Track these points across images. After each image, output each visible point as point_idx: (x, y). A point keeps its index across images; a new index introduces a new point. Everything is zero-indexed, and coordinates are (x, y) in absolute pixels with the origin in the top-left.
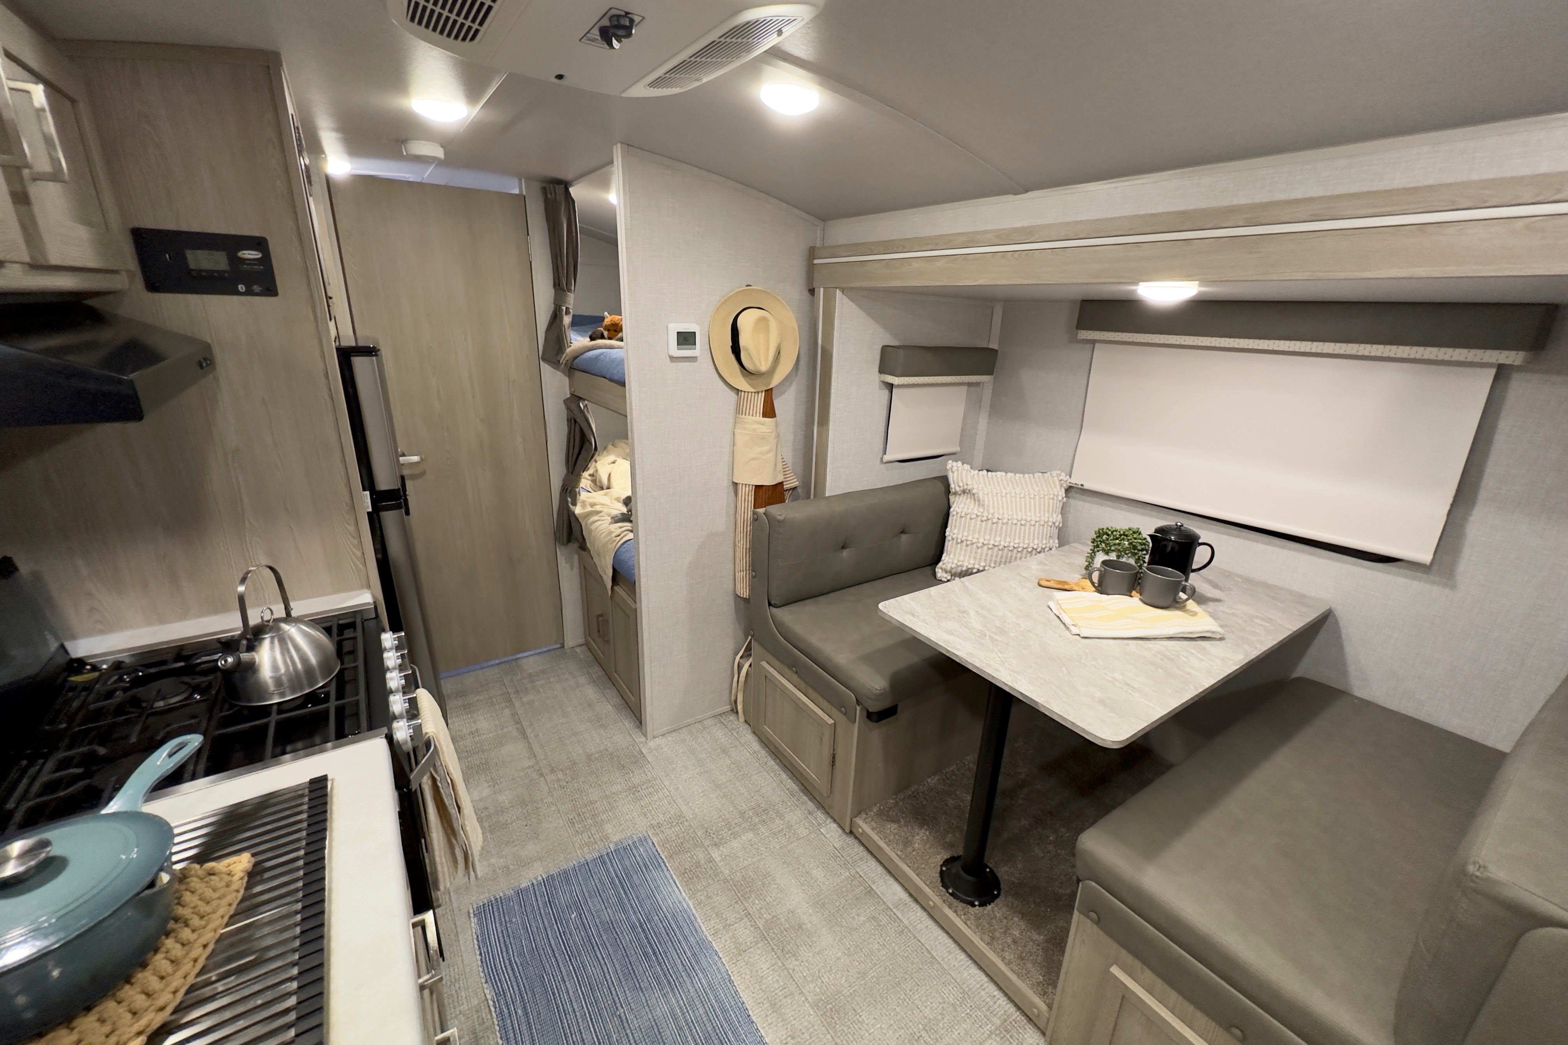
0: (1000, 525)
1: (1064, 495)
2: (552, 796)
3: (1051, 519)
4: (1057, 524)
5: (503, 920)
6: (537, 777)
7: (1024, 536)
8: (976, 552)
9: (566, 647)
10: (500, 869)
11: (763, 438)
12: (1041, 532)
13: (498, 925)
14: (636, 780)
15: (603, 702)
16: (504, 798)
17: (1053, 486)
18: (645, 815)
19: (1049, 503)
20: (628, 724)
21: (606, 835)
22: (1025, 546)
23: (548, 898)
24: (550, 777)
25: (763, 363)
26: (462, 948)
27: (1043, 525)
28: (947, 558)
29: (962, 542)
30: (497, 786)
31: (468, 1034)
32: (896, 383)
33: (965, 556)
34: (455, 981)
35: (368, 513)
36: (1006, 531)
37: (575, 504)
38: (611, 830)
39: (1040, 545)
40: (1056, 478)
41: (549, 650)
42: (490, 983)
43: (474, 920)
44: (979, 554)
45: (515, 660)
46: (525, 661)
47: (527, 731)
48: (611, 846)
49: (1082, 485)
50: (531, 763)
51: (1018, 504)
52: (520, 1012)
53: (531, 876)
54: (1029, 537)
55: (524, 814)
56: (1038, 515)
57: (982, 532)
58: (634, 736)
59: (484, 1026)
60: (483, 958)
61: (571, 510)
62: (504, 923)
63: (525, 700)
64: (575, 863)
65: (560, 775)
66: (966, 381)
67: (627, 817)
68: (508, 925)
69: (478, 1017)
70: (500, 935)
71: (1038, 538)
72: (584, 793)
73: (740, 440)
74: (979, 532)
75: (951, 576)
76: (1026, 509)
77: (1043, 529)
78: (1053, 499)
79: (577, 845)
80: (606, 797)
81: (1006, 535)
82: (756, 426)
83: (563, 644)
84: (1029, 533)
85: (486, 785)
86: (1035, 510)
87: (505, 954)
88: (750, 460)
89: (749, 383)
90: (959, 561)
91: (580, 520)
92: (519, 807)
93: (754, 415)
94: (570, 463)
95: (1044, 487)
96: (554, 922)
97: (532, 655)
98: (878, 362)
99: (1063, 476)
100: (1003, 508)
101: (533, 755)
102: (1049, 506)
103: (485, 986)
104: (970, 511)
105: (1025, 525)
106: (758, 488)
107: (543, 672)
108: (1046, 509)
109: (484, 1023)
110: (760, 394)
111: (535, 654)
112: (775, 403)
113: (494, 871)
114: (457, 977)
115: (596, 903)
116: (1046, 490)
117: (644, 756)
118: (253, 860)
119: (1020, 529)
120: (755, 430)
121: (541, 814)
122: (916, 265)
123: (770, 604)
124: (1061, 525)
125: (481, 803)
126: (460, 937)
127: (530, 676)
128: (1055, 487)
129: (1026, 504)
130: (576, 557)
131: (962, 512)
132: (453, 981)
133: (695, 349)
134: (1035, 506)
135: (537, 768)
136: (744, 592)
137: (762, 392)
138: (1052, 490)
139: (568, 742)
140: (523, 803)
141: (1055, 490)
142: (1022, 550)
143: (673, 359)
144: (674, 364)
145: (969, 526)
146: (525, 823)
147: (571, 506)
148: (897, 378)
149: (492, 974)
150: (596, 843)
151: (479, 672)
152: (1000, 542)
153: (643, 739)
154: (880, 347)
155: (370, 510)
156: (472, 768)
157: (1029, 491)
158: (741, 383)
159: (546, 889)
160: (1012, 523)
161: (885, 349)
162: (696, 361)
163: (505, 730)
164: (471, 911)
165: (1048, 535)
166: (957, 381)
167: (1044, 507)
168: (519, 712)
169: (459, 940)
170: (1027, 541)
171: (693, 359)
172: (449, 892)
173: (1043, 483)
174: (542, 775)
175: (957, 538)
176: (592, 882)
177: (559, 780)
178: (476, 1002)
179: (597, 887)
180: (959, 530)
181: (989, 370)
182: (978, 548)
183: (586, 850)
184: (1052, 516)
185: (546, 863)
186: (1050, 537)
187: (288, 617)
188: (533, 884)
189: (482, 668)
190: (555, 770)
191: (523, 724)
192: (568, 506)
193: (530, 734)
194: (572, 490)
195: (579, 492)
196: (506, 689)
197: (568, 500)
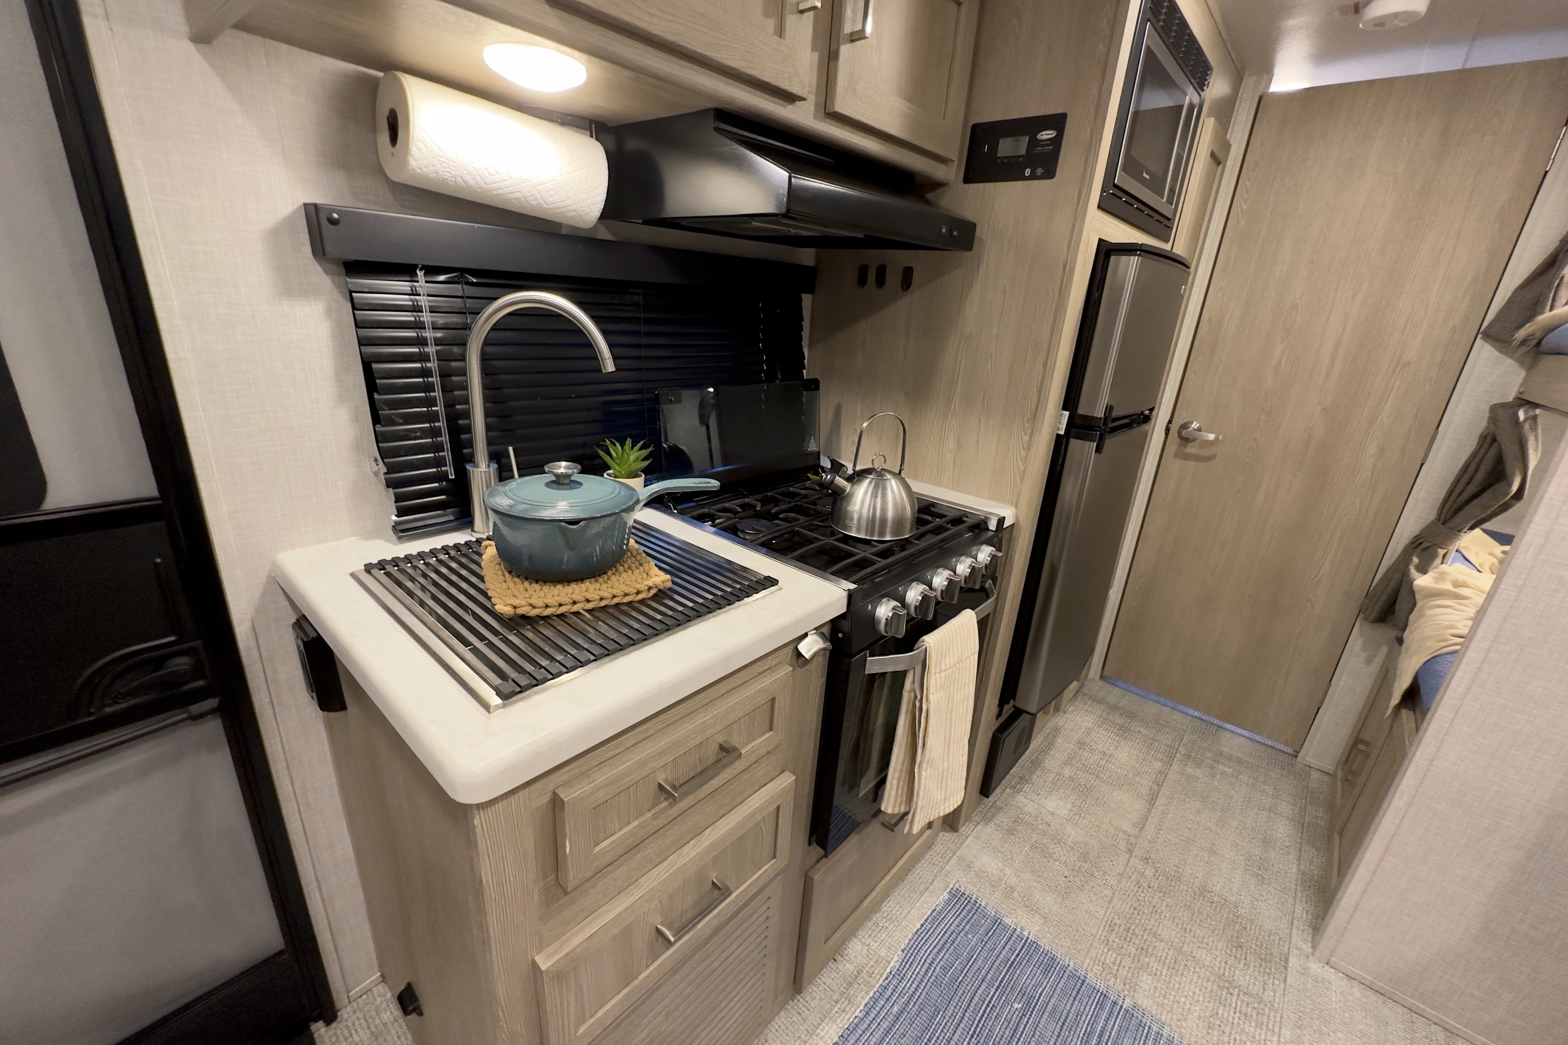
2: (1119, 881)
5: (963, 924)
6: (1123, 849)
9: (1299, 759)
10: (1005, 884)
13: (956, 923)
14: (1242, 978)
15: (1289, 853)
16: (1073, 833)
18: (1209, 1027)
20: (1301, 910)
21: (1136, 984)
23: (1015, 959)
24: (1136, 862)
26: (918, 904)
30: (1077, 817)
31: (855, 967)
34: (889, 920)
35: (1058, 436)
37: (1423, 569)
38: (1147, 987)
41: (1273, 747)
42: (904, 955)
43: (945, 895)
45: (1218, 726)
46: (1228, 735)
47: (1158, 799)
48: (1128, 1000)
50: (1132, 831)
52: (895, 1009)
53: (1023, 923)
55: (1075, 865)
58: (1295, 931)
59: (869, 979)
60: (921, 931)
61: (1408, 576)
62: (961, 927)
63: (1189, 770)
64: (1072, 965)
65: (1149, 872)
67: (1183, 999)
68: (962, 934)
69: (873, 966)
70: (949, 933)
72: (1158, 917)
79: (1093, 953)
80: (1180, 950)
83: (1298, 752)
85: (1069, 806)
87: (936, 950)
91: (1417, 597)
92: (1078, 855)
94: (1448, 506)
96: (997, 984)
97: (1245, 736)
101: (1141, 825)
103: (900, 952)
107: (1240, 761)
109: (871, 976)
111: (1251, 739)
113: (1000, 880)
114: (894, 918)
115: (1051, 1027)
117: (1286, 968)
118: (669, 584)
121: (1091, 884)
125: (1049, 817)
126: (926, 894)
127: (1221, 753)
130: (1384, 649)
132: (889, 917)
135: (1132, 839)
139: (1195, 852)
140: (1084, 857)
146: (1066, 874)
147: (1413, 570)
149: (911, 952)
150: (1116, 977)
151: (1167, 710)
153: (1307, 948)
155: (1062, 432)
156: (1073, 781)
159: (1021, 949)
163: (1138, 779)
164: (951, 886)
168: (1169, 776)
169: (922, 895)
172: (954, 854)
174: (1130, 852)
176: (1069, 1005)
177: (1142, 874)
178: (883, 954)
179: (1068, 1014)
183: (1097, 968)
185: (1047, 930)
187: (898, 475)
188: (1015, 930)
189: (1173, 708)
190: (1150, 861)
191: (1162, 790)
192: (1409, 570)
193: (1160, 805)
194: (1427, 548)
195: (1444, 556)
196: (1179, 745)
197: (1415, 560)
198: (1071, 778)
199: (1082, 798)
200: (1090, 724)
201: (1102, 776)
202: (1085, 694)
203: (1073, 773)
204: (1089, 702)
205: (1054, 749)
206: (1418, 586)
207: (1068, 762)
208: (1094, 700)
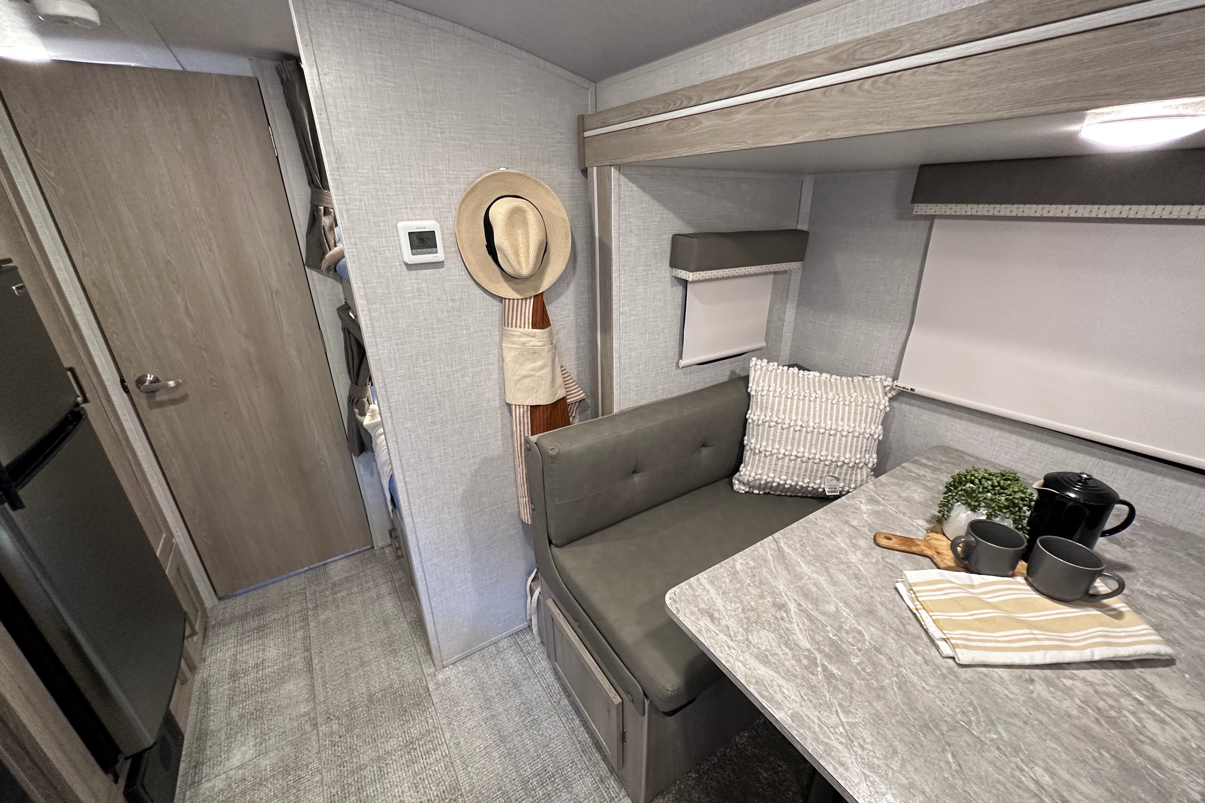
0: (803, 434)
1: (887, 404)
2: (320, 759)
3: (868, 431)
4: (876, 436)
6: (309, 729)
7: (833, 448)
8: (776, 465)
9: (376, 548)
11: (534, 353)
12: (854, 444)
14: (415, 732)
15: (400, 619)
17: (874, 392)
19: (867, 412)
20: (420, 648)
22: (834, 459)
24: (323, 730)
25: (524, 266)
27: (858, 437)
28: (744, 470)
29: (760, 452)
30: (263, 745)
32: (690, 280)
33: (763, 468)
36: (811, 441)
37: (363, 414)
39: (853, 459)
40: (879, 384)
41: (358, 553)
44: (779, 467)
45: (324, 565)
46: (332, 566)
47: (313, 662)
49: (911, 389)
50: (308, 708)
51: (829, 411)
54: (839, 449)
56: (852, 425)
57: (783, 442)
58: (423, 666)
61: (358, 421)
63: (322, 617)
65: (335, 726)
66: (772, 270)
71: (851, 451)
72: (355, 753)
73: (509, 356)
74: (780, 442)
75: (750, 488)
76: (837, 417)
77: (857, 442)
78: (873, 407)
80: (378, 759)
81: (811, 446)
82: (524, 339)
83: (372, 545)
84: (840, 444)
85: (252, 743)
86: (849, 419)
88: (522, 378)
89: (513, 289)
90: (756, 474)
91: (370, 432)
93: (522, 326)
94: (352, 375)
95: (864, 393)
97: (341, 559)
98: (668, 254)
99: (889, 382)
100: (808, 414)
102: (867, 415)
104: (768, 418)
105: (835, 435)
106: (534, 408)
107: (348, 580)
108: (863, 419)
110: (528, 301)
111: (346, 557)
112: (547, 308)
116: (865, 396)
117: (430, 695)
119: (829, 439)
120: (524, 344)
122: (707, 123)
123: (550, 542)
124: (881, 438)
125: (240, 773)
127: (334, 584)
128: (878, 394)
129: (838, 412)
131: (759, 420)
133: (437, 252)
134: (849, 413)
135: (311, 715)
136: (527, 518)
137: (530, 298)
138: (873, 397)
141: (877, 397)
142: (830, 464)
143: (410, 267)
144: (413, 273)
145: (768, 435)
147: (359, 417)
148: (691, 274)
151: (284, 584)
152: (804, 453)
153: (433, 669)
154: (671, 236)
156: (244, 717)
157: (844, 396)
158: (505, 290)
160: (819, 433)
161: (676, 238)
162: (443, 267)
163: (292, 661)
165: (864, 450)
166: (762, 271)
167: (861, 416)
168: (312, 636)
170: (836, 454)
171: (438, 265)
173: (863, 387)
174: (315, 725)
175: (755, 448)
177: (331, 733)
180: (757, 440)
181: (798, 256)
182: (778, 459)
184: (870, 426)
186: (866, 450)
189: (288, 578)
190: (331, 717)
191: (313, 652)
192: (357, 418)
193: (317, 665)
194: (358, 400)
195: (368, 400)
196: (306, 604)
197: (356, 411)
198: (241, 716)
199: (259, 723)
200: (233, 650)
201: (265, 686)
202: (214, 627)
203: (240, 710)
204: (221, 631)
205: (212, 706)
206: (367, 425)
207: (232, 702)
208: (224, 626)
